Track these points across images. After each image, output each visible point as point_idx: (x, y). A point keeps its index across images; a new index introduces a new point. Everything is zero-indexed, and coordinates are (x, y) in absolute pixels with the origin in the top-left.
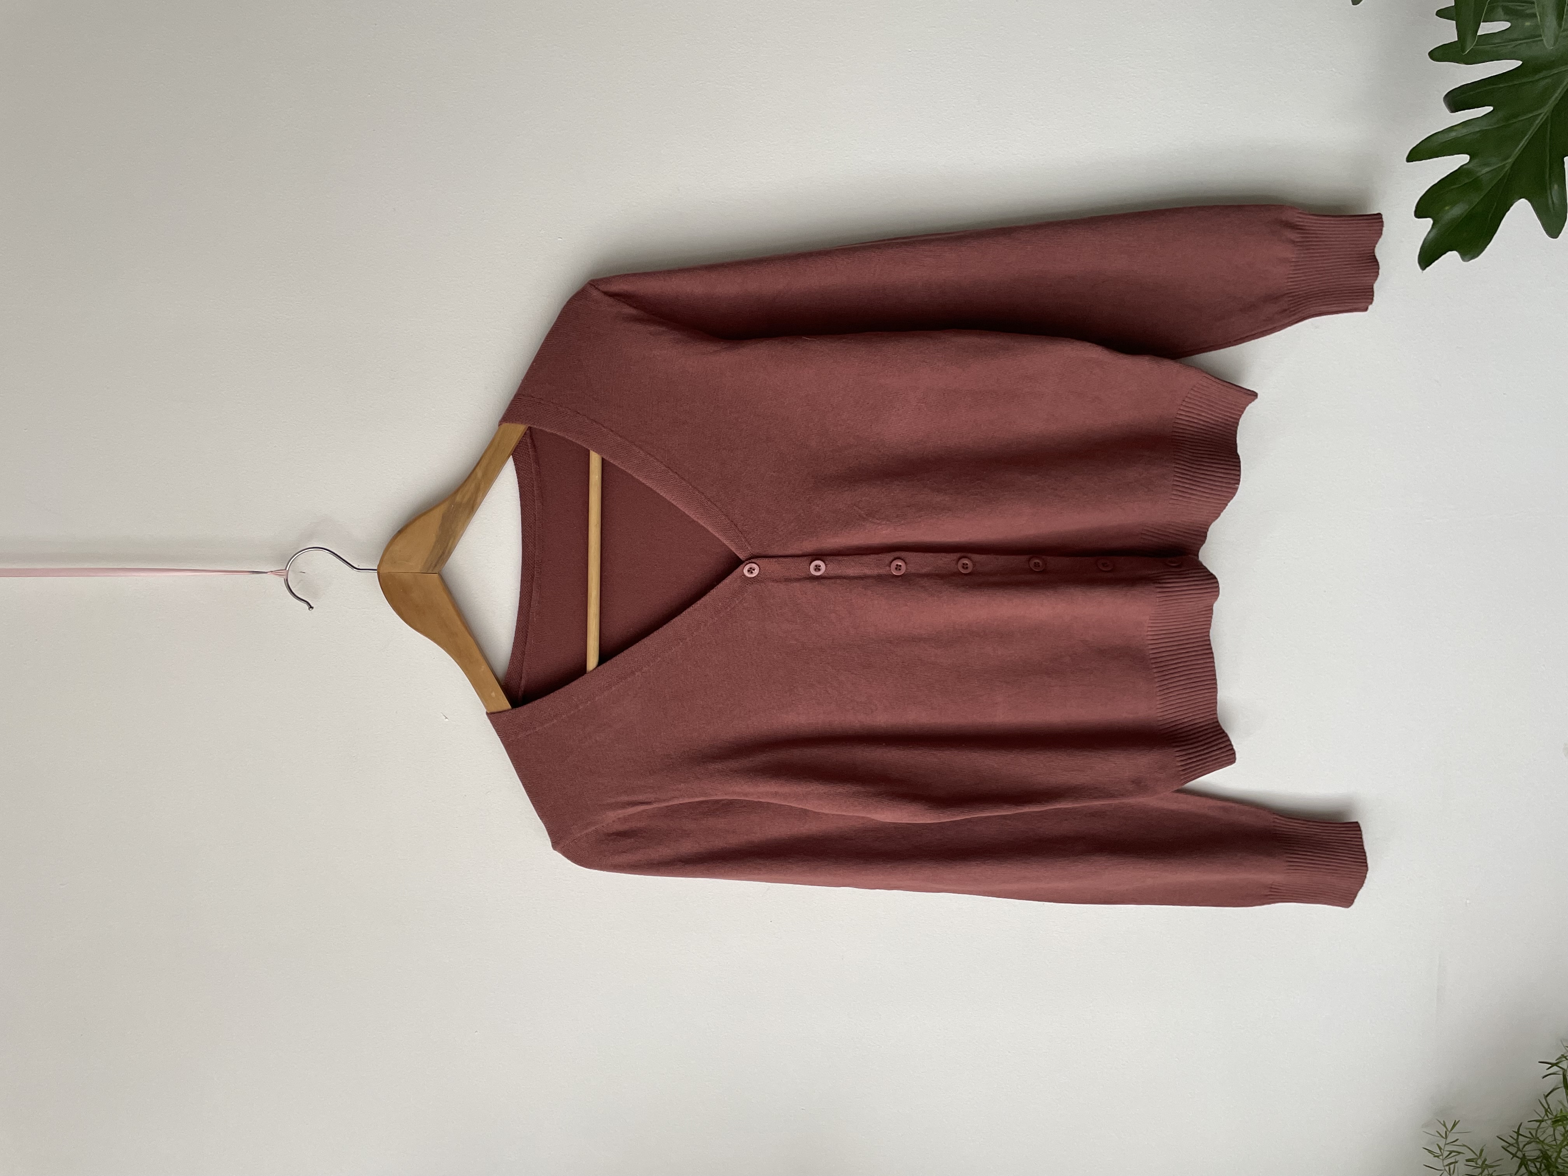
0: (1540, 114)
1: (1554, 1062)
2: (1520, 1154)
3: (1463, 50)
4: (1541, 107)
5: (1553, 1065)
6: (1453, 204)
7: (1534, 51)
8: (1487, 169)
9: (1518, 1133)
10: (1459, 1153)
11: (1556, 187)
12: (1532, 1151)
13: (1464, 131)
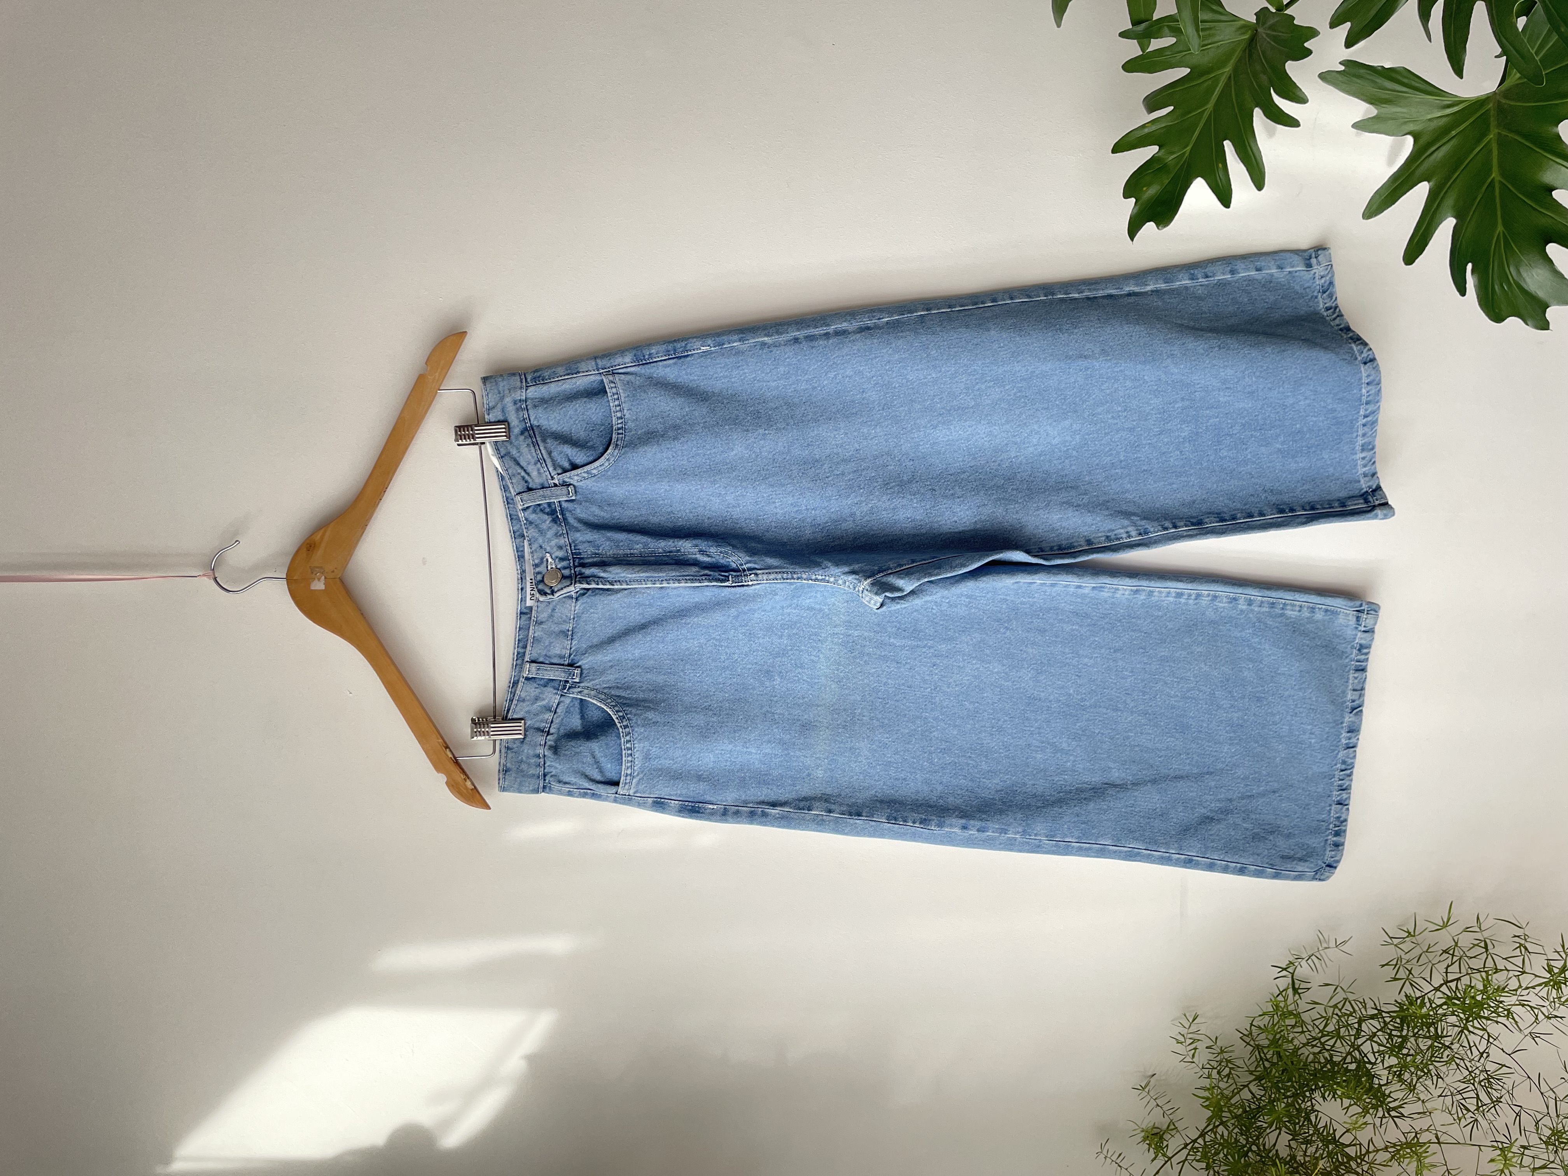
0: (1207, 108)
2: (1252, 1043)
3: (1145, 62)
4: (1207, 104)
5: (1283, 969)
6: (1149, 185)
7: (1197, 60)
8: (1173, 157)
9: (1252, 1025)
10: (1199, 1040)
12: (1263, 1041)
13: (1154, 128)
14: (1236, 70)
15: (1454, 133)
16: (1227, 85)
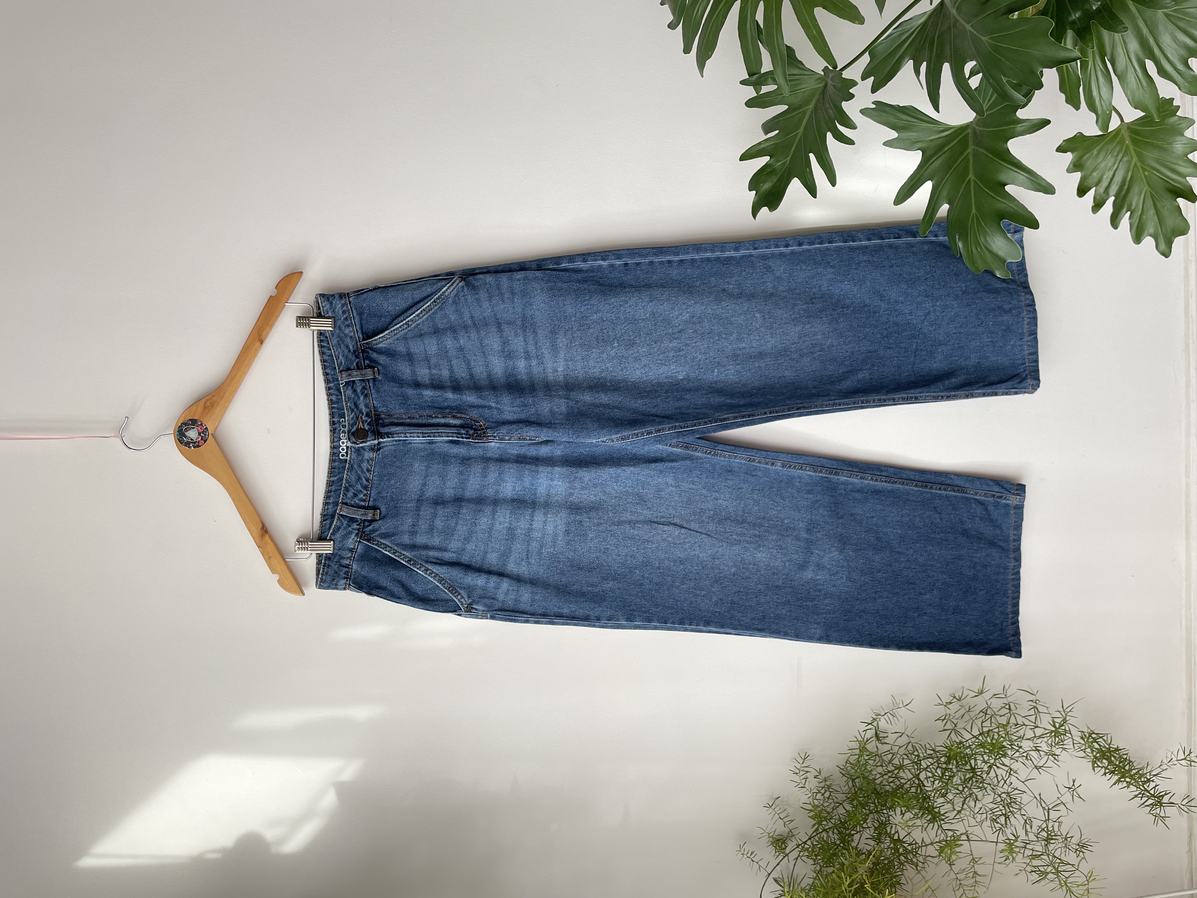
0: (799, 133)
1: (870, 722)
2: (848, 775)
3: (758, 101)
4: (799, 128)
5: (869, 724)
6: (764, 183)
7: (792, 100)
8: (779, 164)
9: (847, 762)
10: (808, 772)
11: (808, 170)
13: (766, 144)
14: (816, 107)
15: (946, 149)
16: (811, 117)
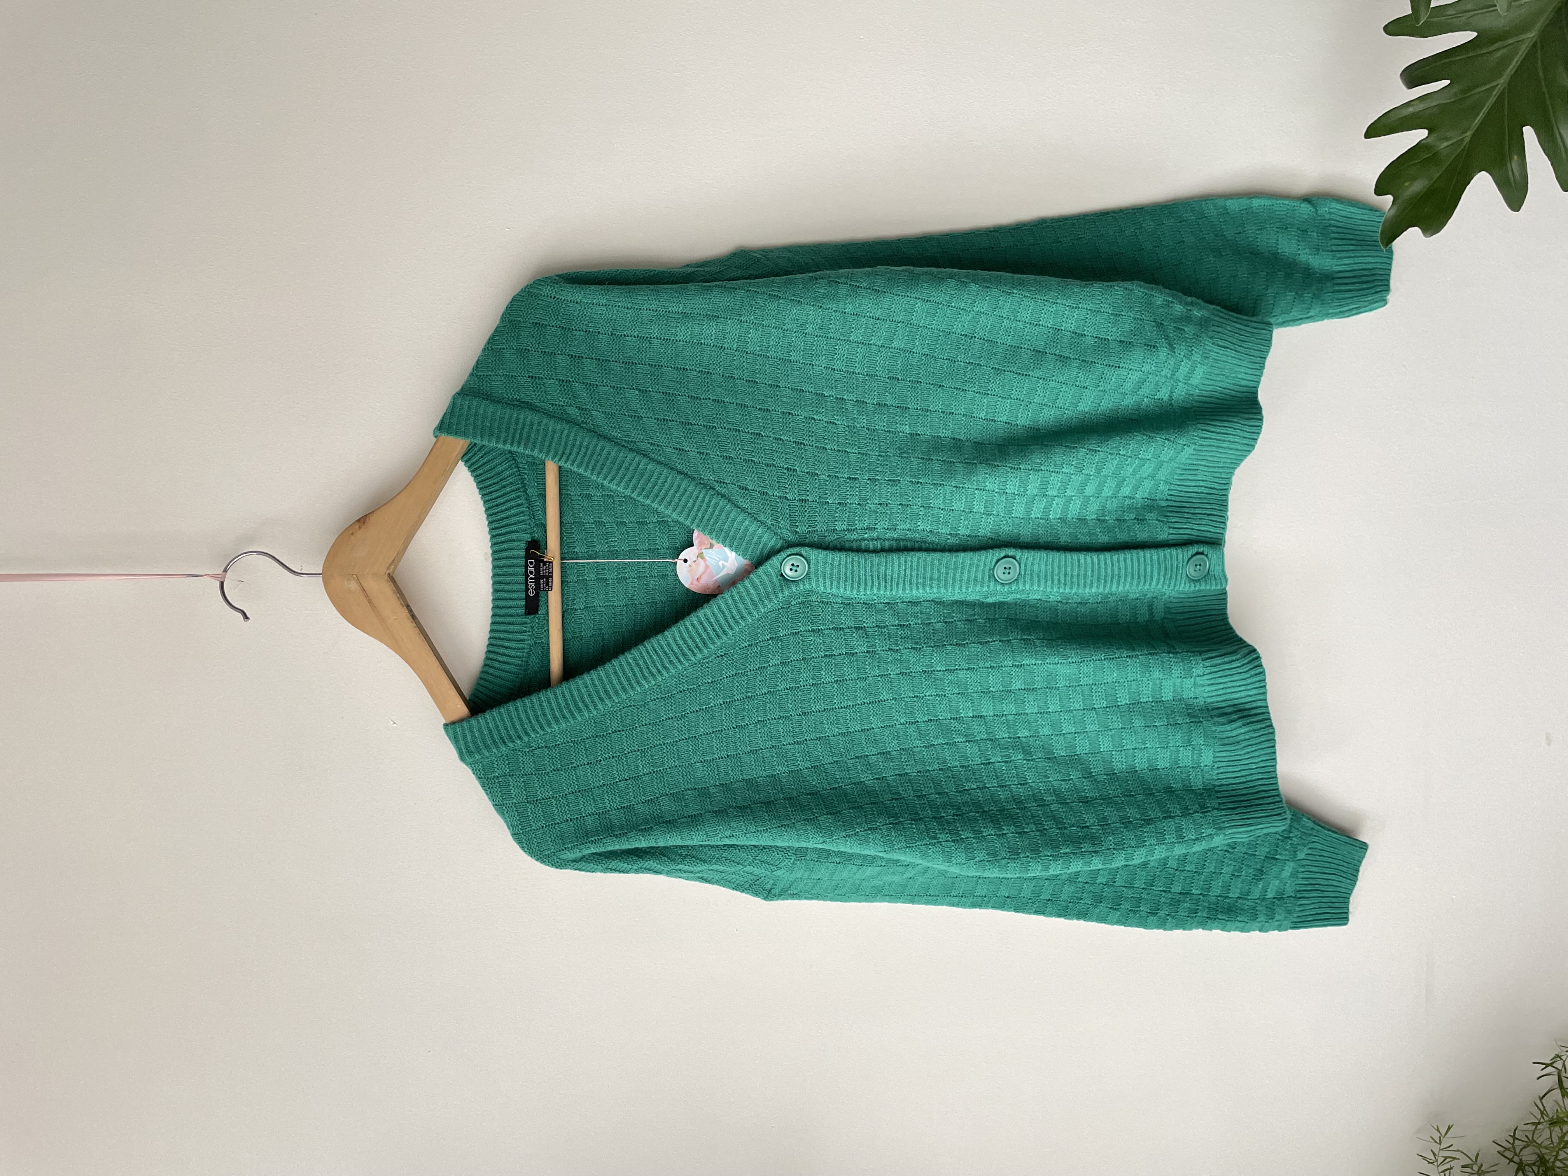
0: (1497, 85)
2: (1516, 1159)
3: (1418, 22)
4: (1500, 77)
6: (1414, 179)
7: (1488, 21)
8: (1446, 144)
9: (1514, 1137)
10: (1455, 1158)
11: (1516, 157)
12: (1528, 1155)
13: (1421, 106)
14: (1543, 33)
16: (1531, 54)
